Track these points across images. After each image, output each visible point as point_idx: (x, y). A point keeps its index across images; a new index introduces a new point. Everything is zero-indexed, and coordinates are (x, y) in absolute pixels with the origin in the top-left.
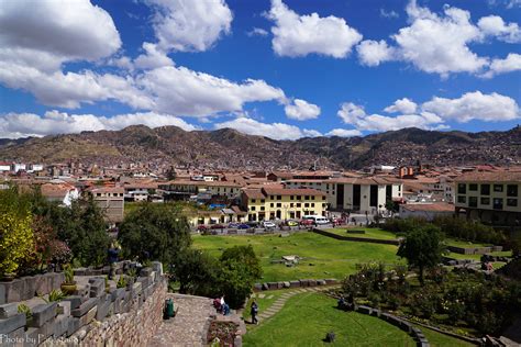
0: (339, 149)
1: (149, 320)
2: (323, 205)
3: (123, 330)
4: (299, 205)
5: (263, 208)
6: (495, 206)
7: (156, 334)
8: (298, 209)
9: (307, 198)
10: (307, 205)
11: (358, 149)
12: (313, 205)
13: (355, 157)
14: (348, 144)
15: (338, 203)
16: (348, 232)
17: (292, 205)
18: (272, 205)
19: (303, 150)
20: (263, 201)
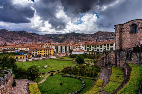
0: (56, 37)
1: (9, 87)
2: (53, 52)
3: (3, 90)
4: (46, 52)
5: (36, 53)
6: (92, 50)
7: (11, 91)
8: (46, 53)
9: (49, 50)
10: (49, 52)
11: (61, 37)
12: (50, 52)
13: (60, 39)
14: (58, 36)
15: (57, 51)
16: (60, 58)
17: (45, 52)
18: (39, 52)
19: (46, 38)
20: (36, 51)
